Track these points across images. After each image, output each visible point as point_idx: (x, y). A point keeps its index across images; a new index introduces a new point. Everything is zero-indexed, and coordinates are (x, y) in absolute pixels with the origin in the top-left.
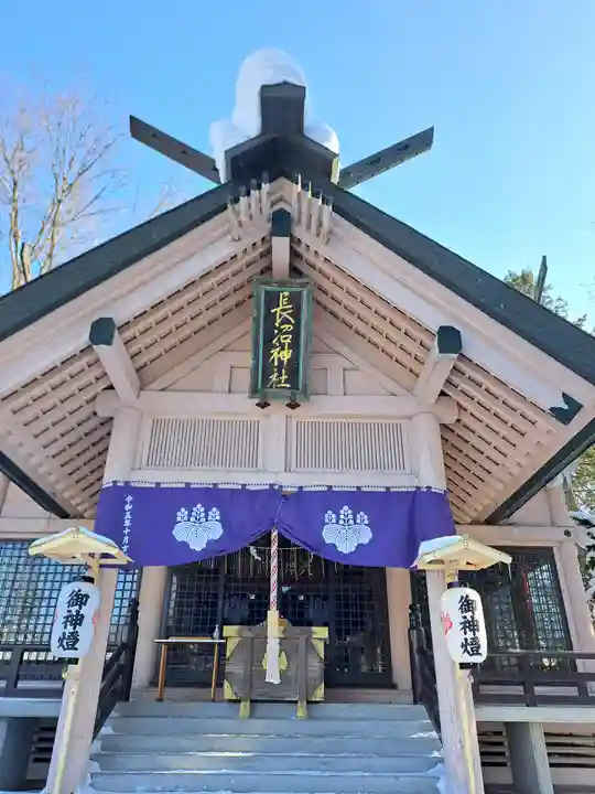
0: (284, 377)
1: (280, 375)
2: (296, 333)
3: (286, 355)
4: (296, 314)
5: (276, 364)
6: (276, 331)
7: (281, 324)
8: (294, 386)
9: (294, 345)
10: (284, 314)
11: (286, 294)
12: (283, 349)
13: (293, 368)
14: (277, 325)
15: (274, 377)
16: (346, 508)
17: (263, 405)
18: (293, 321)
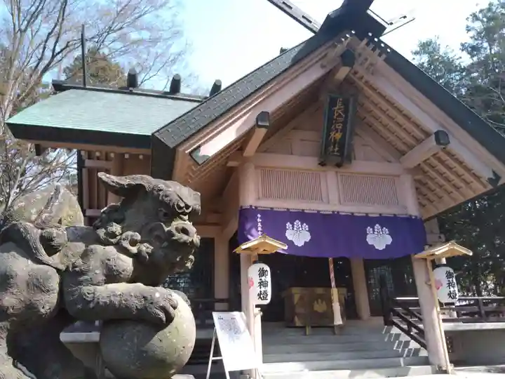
0: (337, 149)
1: (334, 147)
2: (345, 123)
3: (338, 136)
4: (346, 111)
5: (333, 140)
6: (334, 121)
7: (337, 117)
8: (342, 155)
9: (343, 131)
10: (340, 111)
11: (341, 99)
12: (337, 132)
13: (341, 144)
14: (335, 117)
15: (331, 148)
16: (377, 225)
17: (322, 164)
18: (344, 116)
